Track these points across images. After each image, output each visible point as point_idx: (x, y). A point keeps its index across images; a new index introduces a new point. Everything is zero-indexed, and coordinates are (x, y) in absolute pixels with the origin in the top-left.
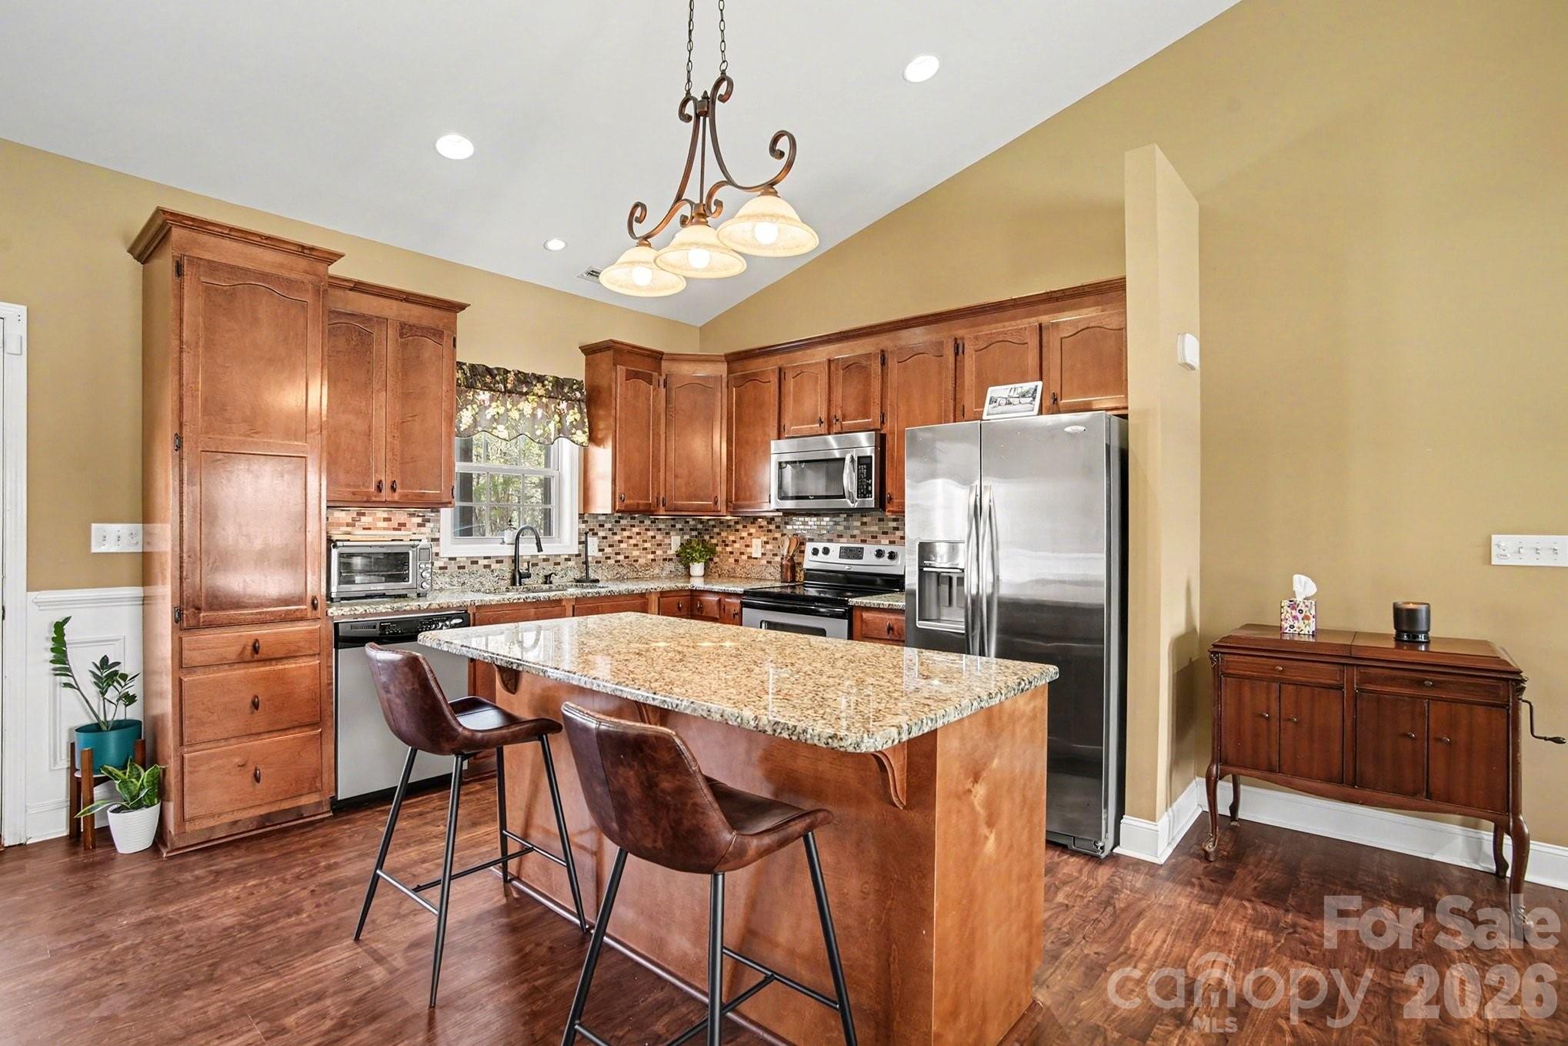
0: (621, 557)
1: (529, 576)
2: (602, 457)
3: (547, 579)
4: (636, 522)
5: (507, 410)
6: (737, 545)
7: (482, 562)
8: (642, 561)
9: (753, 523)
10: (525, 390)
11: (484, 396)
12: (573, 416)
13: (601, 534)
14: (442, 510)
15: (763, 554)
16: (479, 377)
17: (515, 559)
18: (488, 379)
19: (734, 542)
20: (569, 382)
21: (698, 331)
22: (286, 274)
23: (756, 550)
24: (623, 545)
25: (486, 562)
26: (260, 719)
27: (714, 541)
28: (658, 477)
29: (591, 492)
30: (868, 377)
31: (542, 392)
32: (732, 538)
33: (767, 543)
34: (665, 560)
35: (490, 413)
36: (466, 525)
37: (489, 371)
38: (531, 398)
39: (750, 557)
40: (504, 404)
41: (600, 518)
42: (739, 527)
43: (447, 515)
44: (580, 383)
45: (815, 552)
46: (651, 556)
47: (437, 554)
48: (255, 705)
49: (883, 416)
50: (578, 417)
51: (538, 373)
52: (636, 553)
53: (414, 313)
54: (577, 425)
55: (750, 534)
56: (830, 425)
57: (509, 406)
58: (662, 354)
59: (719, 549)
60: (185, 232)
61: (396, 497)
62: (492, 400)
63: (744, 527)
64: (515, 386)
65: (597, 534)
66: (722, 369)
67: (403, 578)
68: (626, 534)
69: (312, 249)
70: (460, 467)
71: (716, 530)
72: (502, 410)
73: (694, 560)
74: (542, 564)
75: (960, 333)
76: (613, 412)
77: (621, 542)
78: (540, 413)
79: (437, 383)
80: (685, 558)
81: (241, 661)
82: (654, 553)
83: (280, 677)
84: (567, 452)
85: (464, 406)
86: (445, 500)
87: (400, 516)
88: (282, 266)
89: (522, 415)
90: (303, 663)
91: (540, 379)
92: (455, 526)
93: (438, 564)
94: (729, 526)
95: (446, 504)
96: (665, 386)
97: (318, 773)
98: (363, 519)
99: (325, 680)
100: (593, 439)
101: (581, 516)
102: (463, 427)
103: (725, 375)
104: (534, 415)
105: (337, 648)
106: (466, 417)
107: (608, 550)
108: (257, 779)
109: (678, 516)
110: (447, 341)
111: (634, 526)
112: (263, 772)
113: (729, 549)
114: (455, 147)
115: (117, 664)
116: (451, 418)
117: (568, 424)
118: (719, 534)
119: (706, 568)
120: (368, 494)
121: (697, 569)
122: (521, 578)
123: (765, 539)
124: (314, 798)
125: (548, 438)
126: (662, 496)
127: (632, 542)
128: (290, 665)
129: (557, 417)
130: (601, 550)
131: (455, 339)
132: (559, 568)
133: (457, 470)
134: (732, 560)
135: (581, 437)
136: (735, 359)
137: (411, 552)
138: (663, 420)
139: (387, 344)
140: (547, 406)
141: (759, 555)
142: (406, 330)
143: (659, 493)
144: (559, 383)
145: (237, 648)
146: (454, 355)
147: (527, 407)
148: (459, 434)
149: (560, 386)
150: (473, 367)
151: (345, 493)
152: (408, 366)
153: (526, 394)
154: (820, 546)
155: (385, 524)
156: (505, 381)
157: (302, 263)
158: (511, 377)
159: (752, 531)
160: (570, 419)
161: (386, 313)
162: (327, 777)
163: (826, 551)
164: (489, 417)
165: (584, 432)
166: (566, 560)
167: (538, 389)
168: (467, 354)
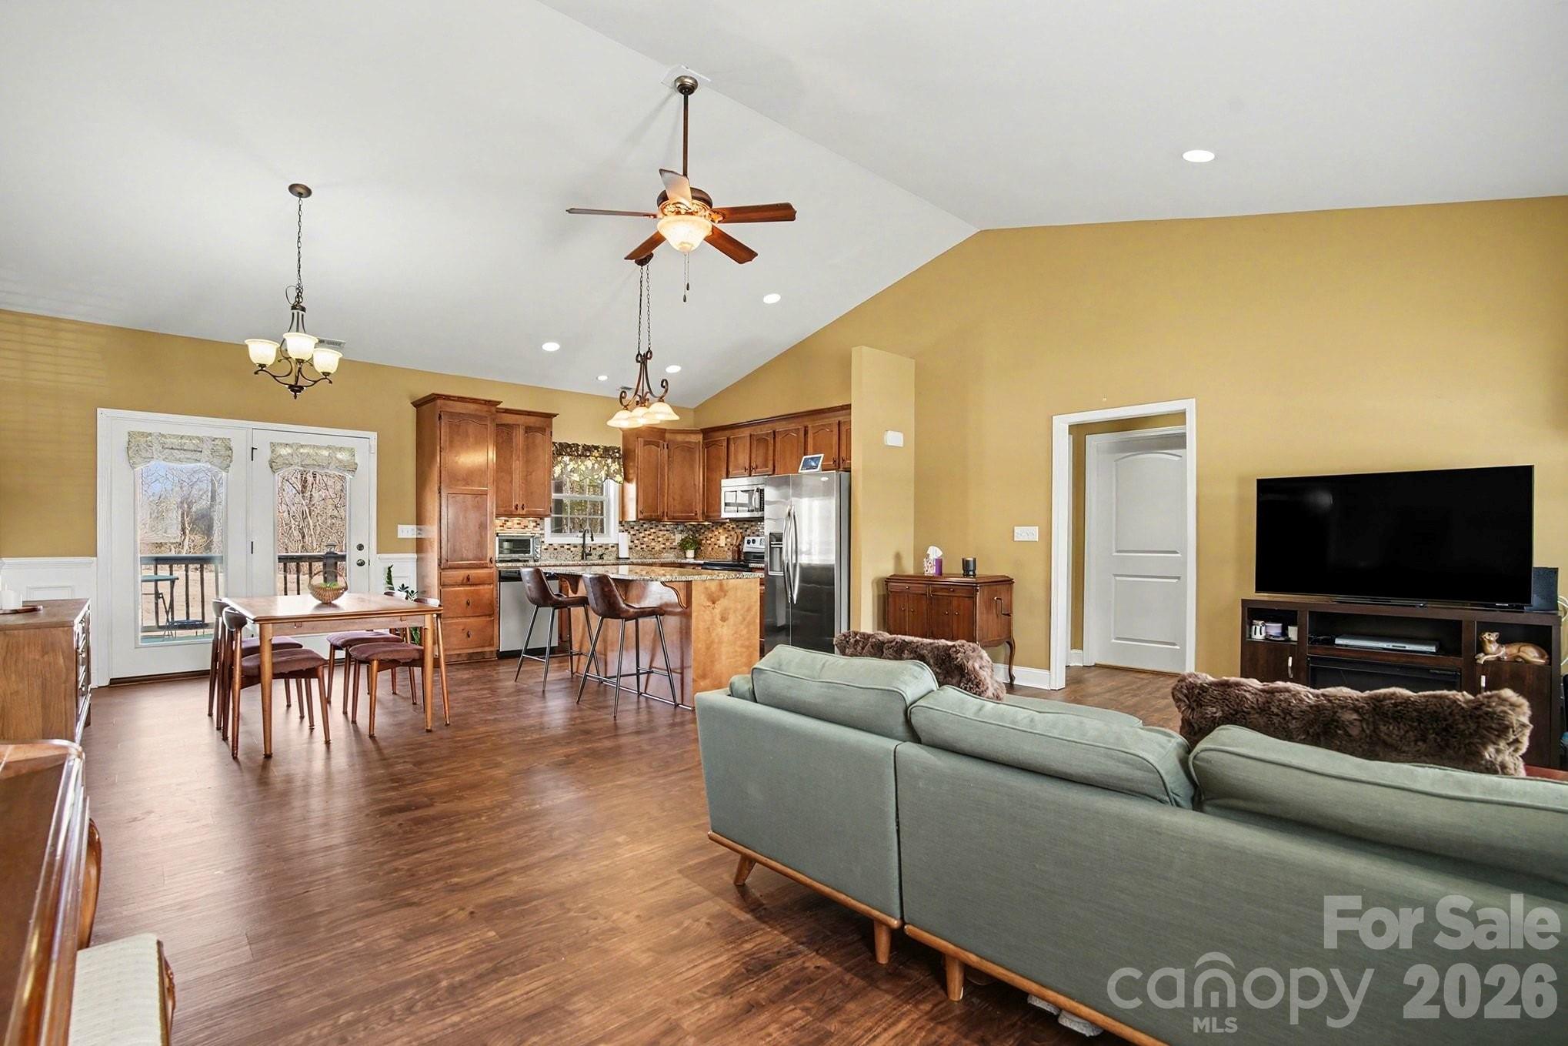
0: (644, 546)
1: (591, 555)
2: (631, 489)
3: (601, 557)
4: (653, 526)
5: (579, 466)
6: (712, 540)
7: (566, 547)
8: (657, 548)
9: (721, 526)
10: (588, 454)
11: (566, 459)
12: (615, 467)
13: (632, 533)
14: (546, 519)
15: (726, 545)
16: (563, 449)
17: (584, 546)
18: (569, 450)
19: (711, 538)
20: (613, 448)
21: (692, 412)
22: (480, 414)
23: (722, 543)
24: (645, 539)
25: (568, 547)
26: (469, 611)
27: (701, 537)
28: (663, 500)
29: (626, 509)
30: (768, 445)
31: (597, 455)
32: (710, 535)
33: (727, 538)
34: (671, 548)
35: (569, 468)
36: (558, 527)
37: (569, 446)
38: (591, 458)
39: (719, 547)
40: (577, 463)
41: (632, 523)
42: (714, 529)
43: (548, 521)
44: (619, 449)
45: (749, 542)
46: (663, 546)
47: (543, 542)
48: (468, 604)
49: (774, 467)
50: (617, 467)
51: (595, 445)
52: (653, 544)
53: (532, 421)
54: (617, 472)
55: (719, 533)
56: (750, 471)
57: (580, 463)
58: (665, 430)
59: (704, 542)
60: (442, 401)
61: (524, 512)
62: (571, 460)
63: (717, 528)
64: (582, 452)
65: (629, 533)
66: (700, 438)
67: (528, 552)
68: (647, 533)
69: (489, 401)
70: (555, 496)
71: (702, 531)
72: (576, 466)
73: (687, 549)
74: (598, 549)
75: (806, 424)
76: (636, 464)
77: (644, 537)
78: (596, 466)
79: (545, 454)
80: (683, 547)
81: (462, 584)
82: (664, 544)
83: (477, 592)
84: (612, 488)
85: (557, 465)
86: (547, 513)
87: (525, 522)
88: (477, 410)
89: (587, 468)
90: (486, 587)
91: (596, 448)
92: (552, 528)
93: (544, 547)
94: (709, 529)
95: (547, 516)
96: (667, 448)
97: (492, 638)
98: (508, 523)
99: (495, 596)
100: (627, 479)
101: (620, 523)
102: (556, 476)
103: (701, 441)
104: (593, 467)
105: (500, 581)
106: (557, 470)
107: (636, 542)
108: (469, 636)
109: (677, 521)
110: (548, 433)
111: (652, 528)
112: (471, 633)
113: (709, 542)
114: (551, 347)
115: (407, 587)
116: (550, 472)
117: (612, 471)
118: (703, 533)
119: (695, 553)
120: (511, 511)
121: (690, 553)
122: (586, 555)
123: (726, 535)
124: (492, 649)
125: (601, 480)
126: (666, 511)
127: (651, 537)
128: (481, 587)
129: (606, 468)
130: (632, 542)
131: (551, 432)
132: (607, 551)
133: (553, 497)
134: (710, 549)
135: (619, 478)
136: (707, 432)
137: (531, 540)
138: (666, 468)
139: (519, 437)
140: (600, 462)
141: (724, 545)
142: (528, 429)
143: (664, 509)
144: (606, 450)
145: (461, 578)
146: (551, 438)
147: (589, 463)
148: (554, 479)
149: (607, 452)
150: (560, 444)
151: (502, 510)
152: (529, 448)
153: (588, 456)
154: (751, 539)
155: (518, 526)
156: (577, 451)
157: (485, 408)
158: (580, 447)
159: (720, 531)
160: (612, 468)
161: (519, 422)
162: (496, 640)
163: (754, 541)
164: (569, 470)
165: (621, 476)
166: (612, 547)
167: (596, 453)
168: (558, 437)
